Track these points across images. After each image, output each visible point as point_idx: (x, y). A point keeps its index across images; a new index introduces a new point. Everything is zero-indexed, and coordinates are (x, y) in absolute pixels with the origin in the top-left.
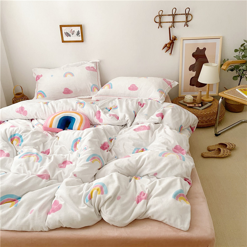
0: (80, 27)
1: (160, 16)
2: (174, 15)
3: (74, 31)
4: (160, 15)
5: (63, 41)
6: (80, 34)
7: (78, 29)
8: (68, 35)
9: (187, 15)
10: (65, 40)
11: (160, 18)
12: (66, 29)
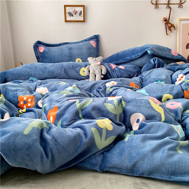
0: (83, 7)
3: (77, 11)
5: (66, 21)
6: (82, 15)
7: (81, 9)
8: (71, 14)
10: (68, 19)
12: (70, 9)
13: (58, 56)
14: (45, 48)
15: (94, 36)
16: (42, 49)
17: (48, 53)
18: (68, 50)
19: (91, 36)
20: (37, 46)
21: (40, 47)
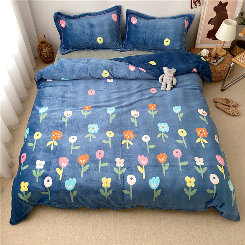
13: (80, 35)
14: (66, 22)
15: (116, 6)
16: (63, 24)
17: (70, 30)
18: (90, 28)
19: (113, 6)
20: (58, 18)
21: (60, 20)
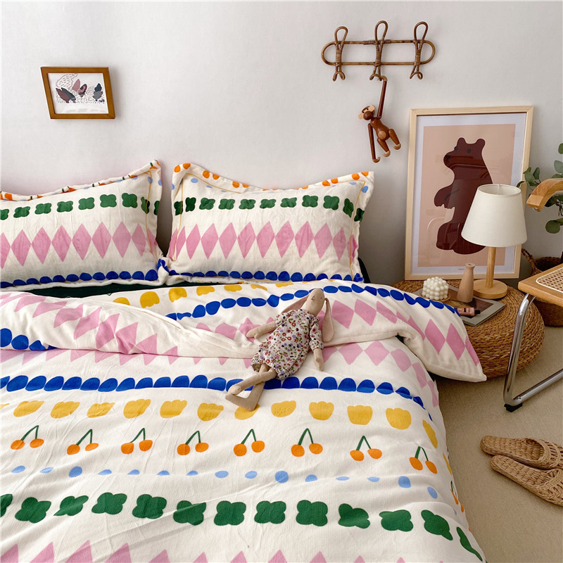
0: (102, 74)
1: (341, 45)
2: (380, 44)
3: (85, 85)
4: (340, 43)
5: (54, 115)
6: (104, 96)
7: (98, 79)
8: (67, 96)
9: (419, 43)
10: (59, 110)
11: (340, 52)
12: (62, 80)
